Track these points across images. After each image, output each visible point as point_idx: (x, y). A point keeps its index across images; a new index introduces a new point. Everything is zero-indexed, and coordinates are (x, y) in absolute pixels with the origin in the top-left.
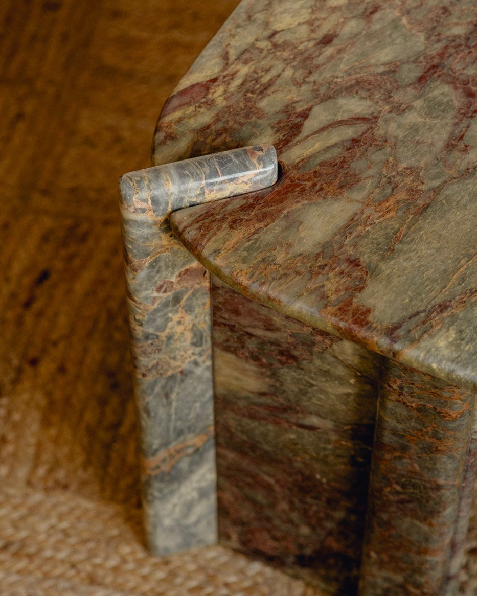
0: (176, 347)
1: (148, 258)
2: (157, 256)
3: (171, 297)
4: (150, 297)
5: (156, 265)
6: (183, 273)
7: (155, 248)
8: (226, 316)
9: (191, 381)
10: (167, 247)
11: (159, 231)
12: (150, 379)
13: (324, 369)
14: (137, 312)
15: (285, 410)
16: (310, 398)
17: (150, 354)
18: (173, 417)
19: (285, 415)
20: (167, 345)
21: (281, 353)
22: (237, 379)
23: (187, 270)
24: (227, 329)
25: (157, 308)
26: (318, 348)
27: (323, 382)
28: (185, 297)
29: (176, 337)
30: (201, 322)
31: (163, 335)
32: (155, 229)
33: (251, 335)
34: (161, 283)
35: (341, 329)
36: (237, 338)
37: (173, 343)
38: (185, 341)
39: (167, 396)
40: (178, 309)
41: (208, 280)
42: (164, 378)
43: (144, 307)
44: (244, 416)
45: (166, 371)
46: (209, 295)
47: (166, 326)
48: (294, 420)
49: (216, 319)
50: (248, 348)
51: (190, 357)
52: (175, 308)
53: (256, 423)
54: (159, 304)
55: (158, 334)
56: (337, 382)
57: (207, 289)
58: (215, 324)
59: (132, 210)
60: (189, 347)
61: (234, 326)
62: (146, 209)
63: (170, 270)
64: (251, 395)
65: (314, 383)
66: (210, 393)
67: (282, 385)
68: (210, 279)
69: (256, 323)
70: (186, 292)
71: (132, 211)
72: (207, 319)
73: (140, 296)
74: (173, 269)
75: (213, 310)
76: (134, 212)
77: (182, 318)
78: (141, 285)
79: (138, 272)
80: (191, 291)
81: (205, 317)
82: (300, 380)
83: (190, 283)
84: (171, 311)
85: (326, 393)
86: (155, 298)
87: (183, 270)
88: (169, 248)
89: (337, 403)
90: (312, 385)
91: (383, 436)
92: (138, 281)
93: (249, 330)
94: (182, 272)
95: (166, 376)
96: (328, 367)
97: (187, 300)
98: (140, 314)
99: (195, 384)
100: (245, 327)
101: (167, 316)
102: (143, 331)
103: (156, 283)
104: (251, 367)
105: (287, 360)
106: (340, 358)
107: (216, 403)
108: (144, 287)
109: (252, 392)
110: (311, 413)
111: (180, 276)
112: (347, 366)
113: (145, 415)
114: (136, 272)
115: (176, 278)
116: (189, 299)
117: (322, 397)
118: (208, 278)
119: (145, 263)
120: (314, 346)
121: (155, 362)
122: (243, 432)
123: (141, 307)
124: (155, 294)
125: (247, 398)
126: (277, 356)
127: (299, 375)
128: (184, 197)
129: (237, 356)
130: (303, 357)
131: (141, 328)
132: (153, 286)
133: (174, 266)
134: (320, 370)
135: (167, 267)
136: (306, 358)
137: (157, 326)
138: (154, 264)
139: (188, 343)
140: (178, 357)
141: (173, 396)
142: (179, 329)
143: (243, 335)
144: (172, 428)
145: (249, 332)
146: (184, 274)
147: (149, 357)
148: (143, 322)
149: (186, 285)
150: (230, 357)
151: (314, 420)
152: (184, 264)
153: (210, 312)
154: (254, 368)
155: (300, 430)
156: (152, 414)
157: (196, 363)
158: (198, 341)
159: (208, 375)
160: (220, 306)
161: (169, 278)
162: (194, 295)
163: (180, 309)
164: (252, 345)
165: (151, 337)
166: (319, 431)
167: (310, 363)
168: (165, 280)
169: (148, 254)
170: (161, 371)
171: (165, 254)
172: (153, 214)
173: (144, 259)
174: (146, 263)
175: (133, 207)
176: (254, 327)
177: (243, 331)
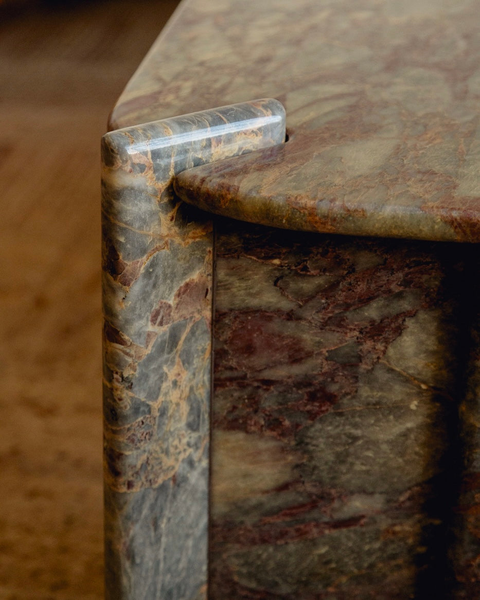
0: (170, 431)
1: (145, 257)
2: (155, 255)
3: (168, 335)
4: (144, 332)
5: (153, 270)
6: (182, 290)
7: (153, 240)
8: (233, 363)
9: (183, 498)
10: (167, 239)
11: (159, 209)
12: (137, 490)
13: (373, 400)
14: (126, 362)
15: (314, 505)
16: (352, 464)
17: (140, 441)
18: (162, 565)
19: (315, 514)
20: (159, 426)
21: (312, 397)
22: (246, 476)
23: (187, 285)
24: (234, 386)
25: (151, 353)
26: (366, 364)
27: (372, 425)
28: (183, 337)
29: (170, 412)
30: (199, 385)
31: (155, 405)
32: (154, 205)
33: (268, 383)
34: (158, 307)
35: (456, 219)
36: (248, 399)
37: (166, 422)
38: (180, 420)
39: (156, 525)
40: (174, 358)
41: (210, 307)
42: (154, 490)
43: (135, 352)
44: (253, 542)
45: (157, 476)
46: (209, 335)
47: (159, 389)
48: (326, 519)
49: (218, 375)
50: (264, 410)
51: (185, 450)
52: (171, 356)
53: (271, 549)
54: (153, 347)
55: (150, 403)
56: (391, 417)
57: (208, 322)
58: (217, 383)
59: (128, 168)
60: (184, 432)
61: (244, 377)
62: (146, 166)
63: (169, 284)
64: (264, 498)
65: (358, 432)
66: (204, 521)
67: (311, 458)
68: (213, 304)
69: (278, 356)
70: (185, 326)
71: (128, 170)
72: (206, 378)
73: (132, 332)
74: (172, 281)
75: (216, 359)
76: (131, 171)
77: (179, 374)
78: (133, 309)
79: (131, 285)
80: (191, 325)
81: (203, 376)
82: (338, 436)
83: (191, 309)
84: (166, 361)
85: (375, 443)
86: (149, 335)
87: (182, 284)
88: (169, 241)
89: (392, 456)
90: (355, 439)
91: (473, 460)
92: (130, 303)
93: (267, 374)
94: (181, 287)
95: (156, 486)
96: (380, 394)
97: (185, 341)
98: (130, 365)
99: (189, 503)
100: (260, 371)
101: (161, 371)
102: (132, 398)
103: (151, 306)
104: (266, 444)
105: (320, 407)
106: (398, 369)
107: (211, 537)
108: (137, 312)
109: (265, 492)
110: (352, 493)
111: (179, 295)
112: (407, 380)
113: (127, 564)
114: (129, 285)
115: (175, 299)
116: (188, 340)
117: (370, 454)
118: (210, 302)
119: (140, 267)
120: (360, 364)
121: (144, 457)
122: (250, 576)
123: (132, 353)
124: (150, 328)
125: (260, 505)
126: (306, 405)
127: (338, 426)
128: (188, 149)
129: (247, 432)
130: (343, 391)
131: (130, 394)
132: (148, 311)
133: (173, 276)
134: (368, 404)
135: (165, 277)
136: (348, 391)
137: (150, 388)
138: (151, 270)
139: (182, 424)
140: (172, 450)
141: (163, 525)
142: (174, 396)
143: (258, 387)
144: (159, 586)
145: (266, 378)
146: (185, 292)
147: (138, 448)
148: (133, 381)
149: (184, 312)
150: (238, 437)
151: (357, 505)
152: (185, 274)
153: (209, 367)
154: (272, 444)
155: (335, 533)
156: (138, 560)
157: (191, 463)
158: (194, 420)
159: (203, 485)
160: (226, 347)
161: (167, 299)
162: (193, 332)
163: (177, 359)
164: (269, 401)
165: (142, 409)
166: (363, 521)
167: (354, 397)
168: (162, 300)
169: (144, 251)
170: (151, 477)
171: (163, 252)
172: (153, 175)
173: (140, 260)
174: (142, 268)
175: (129, 162)
176: (275, 365)
177: (258, 381)
